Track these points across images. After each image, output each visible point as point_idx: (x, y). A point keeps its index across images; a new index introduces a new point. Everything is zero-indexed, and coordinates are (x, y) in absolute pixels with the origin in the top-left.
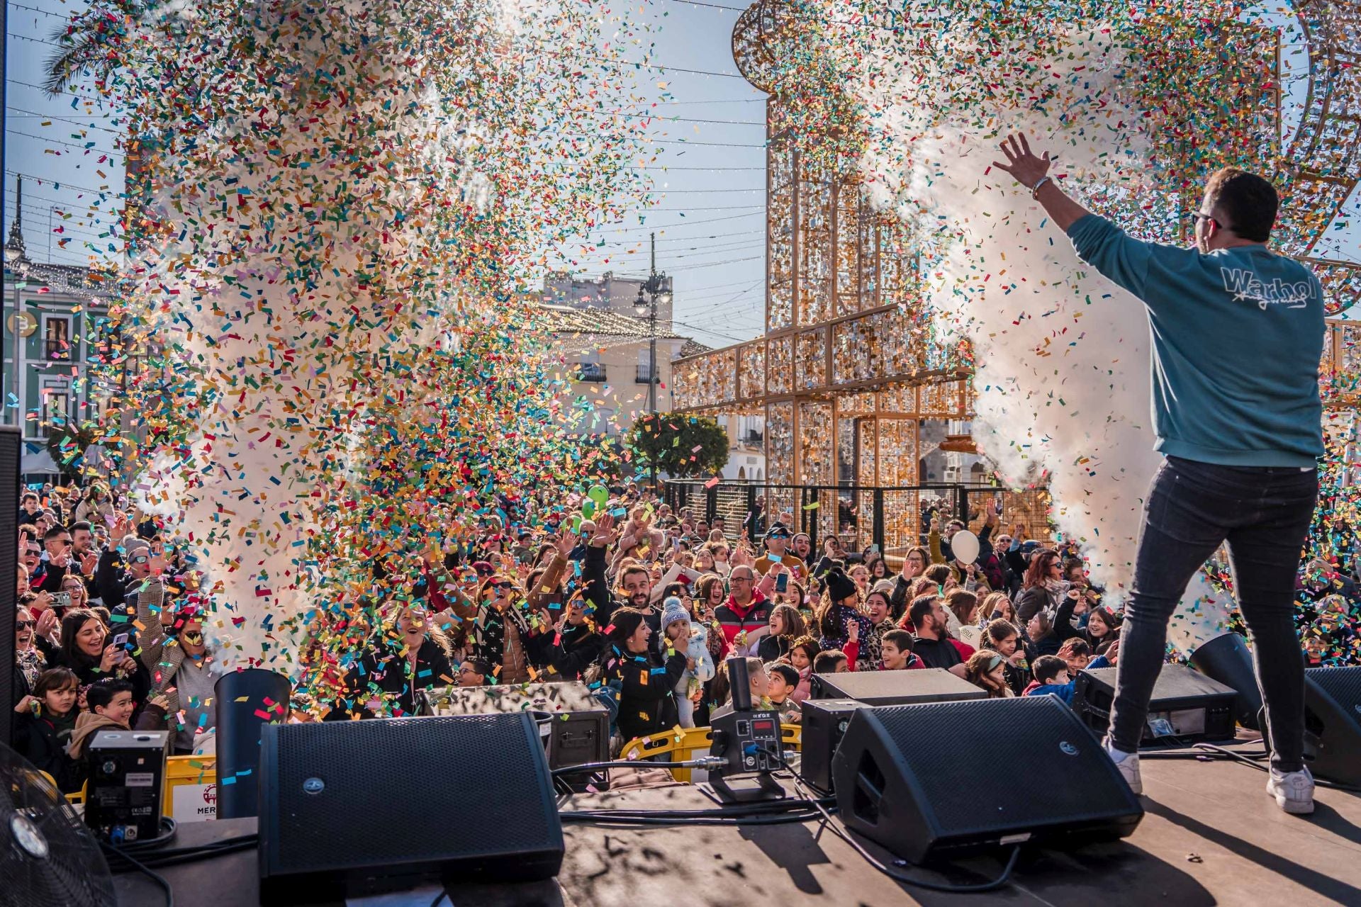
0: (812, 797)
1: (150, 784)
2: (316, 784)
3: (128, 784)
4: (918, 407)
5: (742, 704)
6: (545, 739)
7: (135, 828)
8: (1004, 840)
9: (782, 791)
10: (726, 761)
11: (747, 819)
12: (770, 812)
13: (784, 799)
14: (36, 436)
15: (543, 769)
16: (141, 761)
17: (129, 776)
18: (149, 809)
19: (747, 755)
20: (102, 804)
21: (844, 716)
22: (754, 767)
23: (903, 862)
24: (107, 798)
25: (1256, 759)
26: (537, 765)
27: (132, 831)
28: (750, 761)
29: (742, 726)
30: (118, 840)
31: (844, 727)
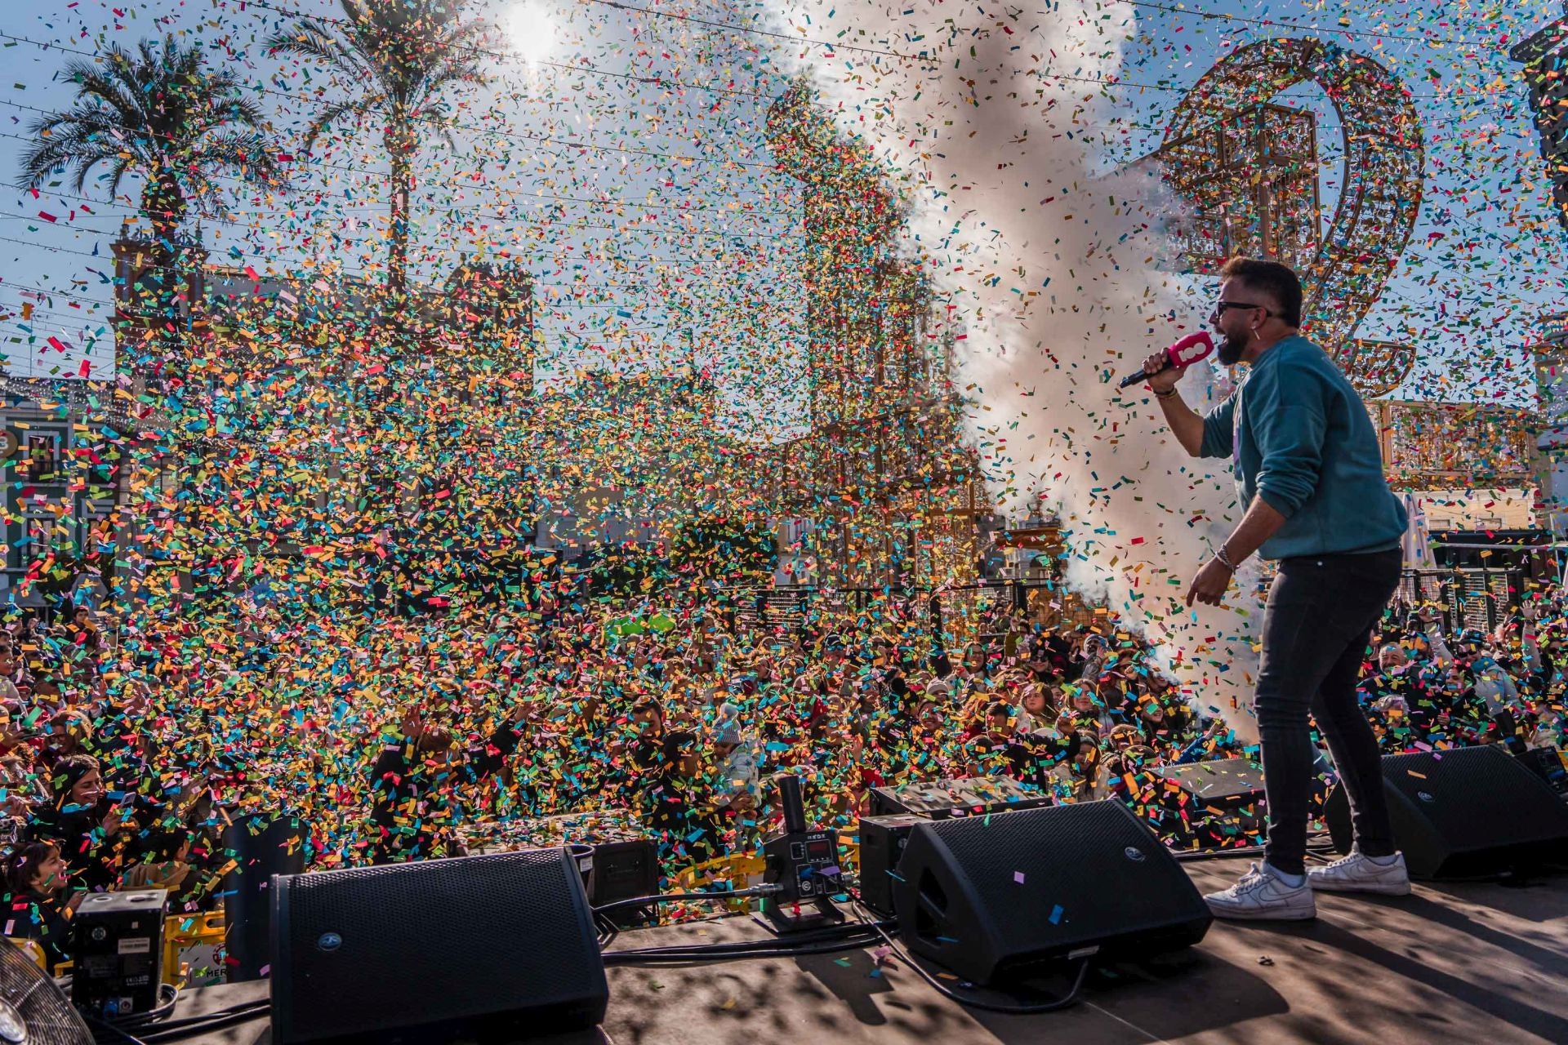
0: (873, 921)
1: (146, 950)
2: (333, 939)
3: (121, 951)
4: (972, 502)
5: (796, 826)
6: (585, 875)
7: (130, 1000)
8: (1072, 955)
9: (841, 917)
10: (781, 887)
11: (804, 949)
12: (830, 939)
13: (843, 923)
14: (19, 566)
15: (582, 908)
16: (135, 925)
17: (121, 942)
18: (146, 978)
19: (803, 880)
20: (92, 975)
21: (904, 831)
22: (810, 892)
23: (969, 985)
24: (96, 967)
25: (1323, 853)
26: (577, 906)
27: (126, 1004)
28: (806, 886)
29: (797, 849)
30: (111, 1014)
31: (904, 843)
